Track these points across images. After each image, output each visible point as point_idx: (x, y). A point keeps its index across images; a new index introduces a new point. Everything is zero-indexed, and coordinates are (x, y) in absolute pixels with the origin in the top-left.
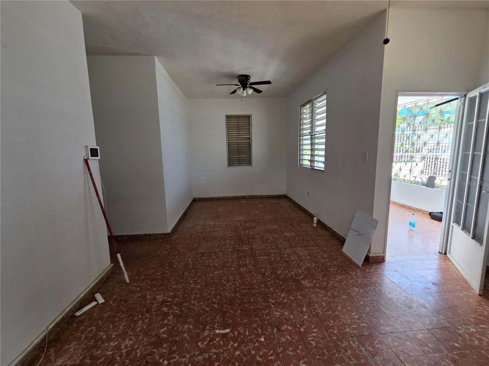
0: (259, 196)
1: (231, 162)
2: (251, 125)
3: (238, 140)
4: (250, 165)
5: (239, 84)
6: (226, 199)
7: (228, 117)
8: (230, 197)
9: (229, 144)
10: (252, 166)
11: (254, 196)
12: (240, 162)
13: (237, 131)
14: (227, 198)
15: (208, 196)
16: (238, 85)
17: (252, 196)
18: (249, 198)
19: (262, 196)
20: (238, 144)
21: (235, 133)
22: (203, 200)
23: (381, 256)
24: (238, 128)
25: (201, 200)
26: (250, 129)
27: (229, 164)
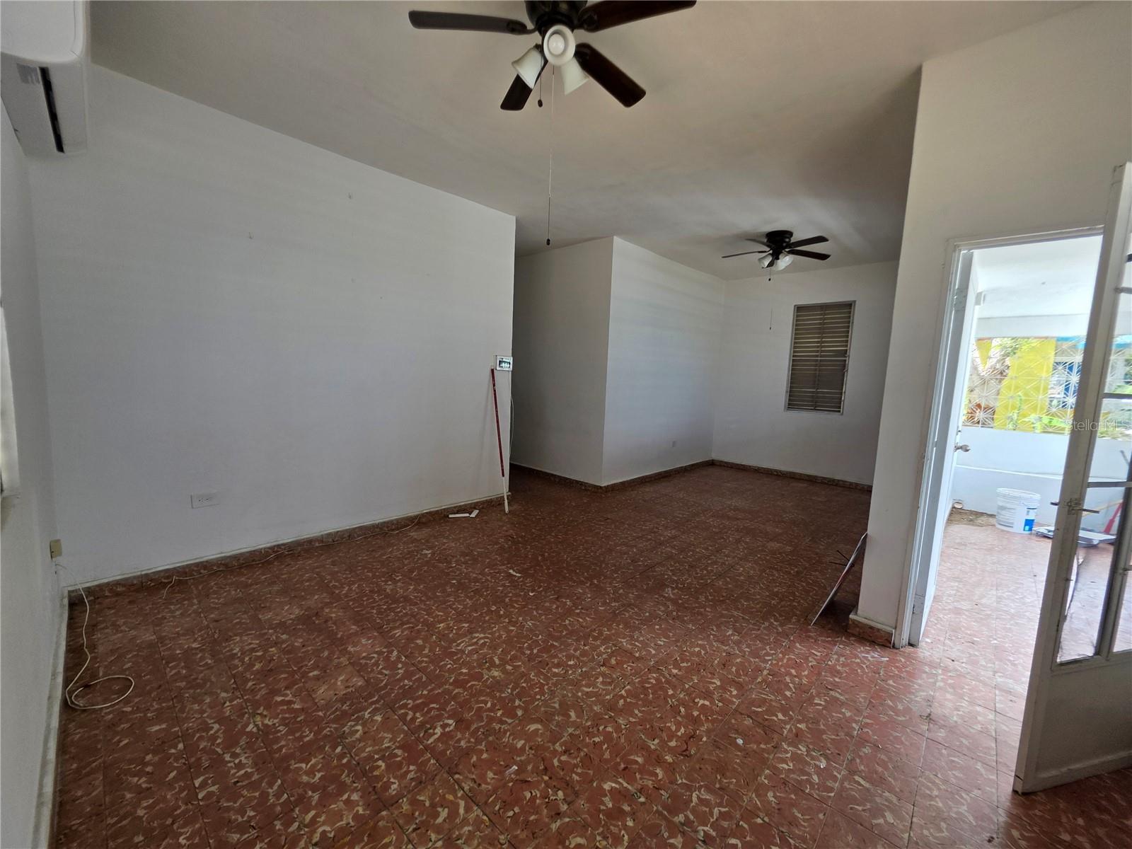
0: (851, 484)
1: (793, 402)
2: (853, 323)
3: (817, 356)
4: (839, 411)
5: (768, 249)
6: (771, 474)
7: (799, 309)
8: (780, 471)
9: (795, 362)
10: (842, 414)
11: (838, 480)
12: (815, 404)
13: (818, 338)
14: (775, 473)
15: (739, 462)
16: (765, 252)
17: (834, 480)
18: (825, 483)
19: (857, 485)
20: (816, 365)
21: (812, 340)
22: (728, 467)
23: (881, 630)
24: (822, 331)
25: (724, 466)
26: (848, 332)
27: (789, 404)
